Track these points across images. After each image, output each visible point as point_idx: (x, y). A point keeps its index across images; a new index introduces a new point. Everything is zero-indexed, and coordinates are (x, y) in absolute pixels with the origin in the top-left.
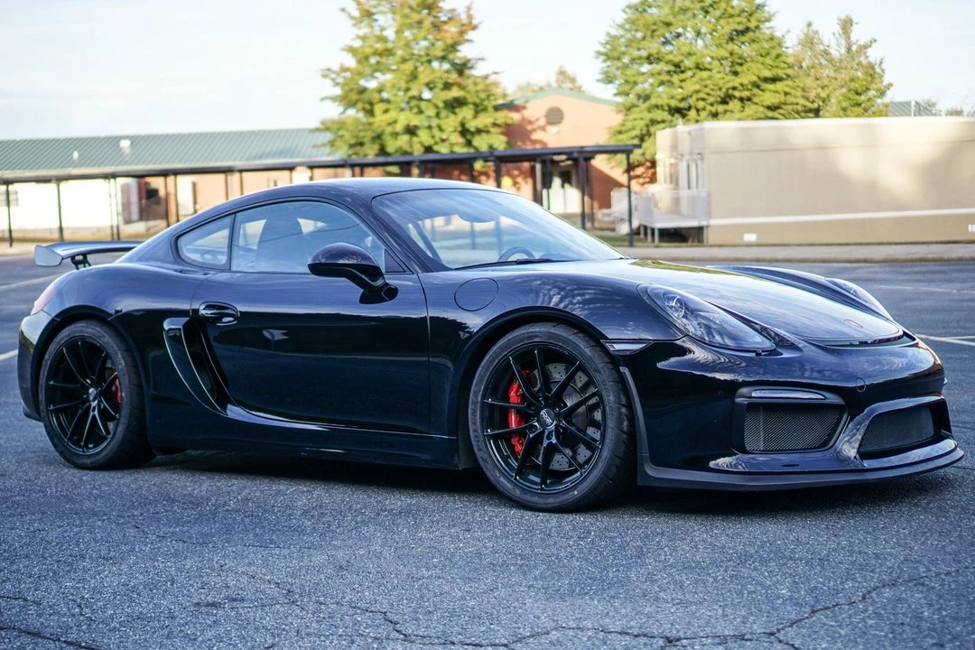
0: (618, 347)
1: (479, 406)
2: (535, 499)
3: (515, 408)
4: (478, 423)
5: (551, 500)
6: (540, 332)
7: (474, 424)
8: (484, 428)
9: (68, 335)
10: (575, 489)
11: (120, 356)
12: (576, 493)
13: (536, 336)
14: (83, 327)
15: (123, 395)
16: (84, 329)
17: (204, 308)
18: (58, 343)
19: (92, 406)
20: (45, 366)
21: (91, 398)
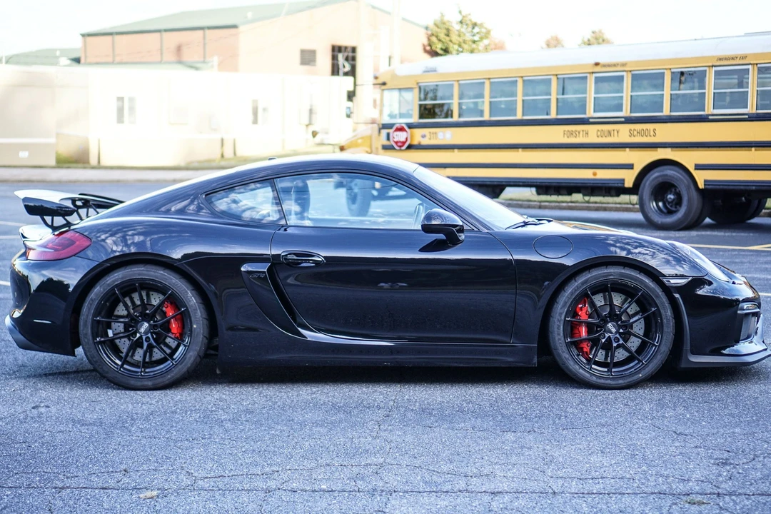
0: (672, 281)
1: (562, 323)
2: (609, 382)
3: (585, 322)
4: (562, 334)
5: (621, 382)
6: (614, 273)
7: (559, 334)
8: (565, 337)
9: (122, 278)
10: (640, 373)
11: (190, 294)
12: (640, 375)
13: (611, 275)
14: (143, 270)
15: (195, 326)
16: (144, 272)
17: (286, 255)
18: (108, 284)
19: (144, 337)
20: (91, 305)
21: (142, 330)
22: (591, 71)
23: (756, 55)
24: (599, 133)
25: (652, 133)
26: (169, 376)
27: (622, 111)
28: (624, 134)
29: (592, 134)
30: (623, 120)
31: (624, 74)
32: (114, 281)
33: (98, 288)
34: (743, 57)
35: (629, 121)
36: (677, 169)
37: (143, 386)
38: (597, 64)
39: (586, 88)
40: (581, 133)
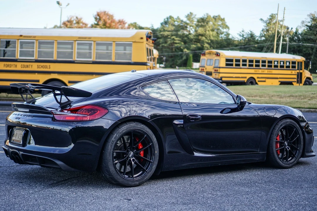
3: (279, 142)
7: (274, 147)
9: (126, 129)
11: (154, 136)
14: (134, 125)
15: (156, 152)
16: (136, 126)
17: (188, 116)
18: (120, 133)
19: (132, 159)
20: (112, 144)
21: (131, 156)
22: (18, 38)
23: (95, 38)
24: (22, 66)
25: (48, 67)
26: (146, 178)
27: (33, 57)
28: (35, 67)
29: (19, 66)
30: (34, 61)
31: (35, 41)
32: (123, 131)
33: (115, 135)
34: (90, 38)
35: (37, 61)
36: (60, 83)
37: (135, 184)
38: (21, 36)
39: (16, 46)
40: (13, 66)
